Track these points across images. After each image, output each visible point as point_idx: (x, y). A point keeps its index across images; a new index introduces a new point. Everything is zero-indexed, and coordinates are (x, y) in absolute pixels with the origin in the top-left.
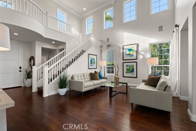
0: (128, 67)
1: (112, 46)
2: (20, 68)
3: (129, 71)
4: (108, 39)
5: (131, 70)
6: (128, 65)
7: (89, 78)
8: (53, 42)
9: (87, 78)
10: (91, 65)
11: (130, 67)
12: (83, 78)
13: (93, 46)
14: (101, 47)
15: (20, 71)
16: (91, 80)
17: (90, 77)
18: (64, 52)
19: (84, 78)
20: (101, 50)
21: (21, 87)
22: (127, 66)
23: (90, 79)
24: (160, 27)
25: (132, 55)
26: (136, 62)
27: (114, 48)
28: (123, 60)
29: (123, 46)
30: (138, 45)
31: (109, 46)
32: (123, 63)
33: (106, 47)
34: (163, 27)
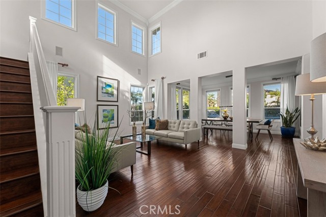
0: (106, 113)
1: (70, 69)
3: (107, 119)
6: (106, 110)
11: (108, 112)
22: (104, 111)
24: (139, 70)
25: (112, 95)
26: (118, 106)
27: (78, 76)
28: (98, 101)
29: (98, 77)
30: (119, 82)
31: (63, 65)
32: (98, 105)
33: (57, 66)
34: (141, 71)
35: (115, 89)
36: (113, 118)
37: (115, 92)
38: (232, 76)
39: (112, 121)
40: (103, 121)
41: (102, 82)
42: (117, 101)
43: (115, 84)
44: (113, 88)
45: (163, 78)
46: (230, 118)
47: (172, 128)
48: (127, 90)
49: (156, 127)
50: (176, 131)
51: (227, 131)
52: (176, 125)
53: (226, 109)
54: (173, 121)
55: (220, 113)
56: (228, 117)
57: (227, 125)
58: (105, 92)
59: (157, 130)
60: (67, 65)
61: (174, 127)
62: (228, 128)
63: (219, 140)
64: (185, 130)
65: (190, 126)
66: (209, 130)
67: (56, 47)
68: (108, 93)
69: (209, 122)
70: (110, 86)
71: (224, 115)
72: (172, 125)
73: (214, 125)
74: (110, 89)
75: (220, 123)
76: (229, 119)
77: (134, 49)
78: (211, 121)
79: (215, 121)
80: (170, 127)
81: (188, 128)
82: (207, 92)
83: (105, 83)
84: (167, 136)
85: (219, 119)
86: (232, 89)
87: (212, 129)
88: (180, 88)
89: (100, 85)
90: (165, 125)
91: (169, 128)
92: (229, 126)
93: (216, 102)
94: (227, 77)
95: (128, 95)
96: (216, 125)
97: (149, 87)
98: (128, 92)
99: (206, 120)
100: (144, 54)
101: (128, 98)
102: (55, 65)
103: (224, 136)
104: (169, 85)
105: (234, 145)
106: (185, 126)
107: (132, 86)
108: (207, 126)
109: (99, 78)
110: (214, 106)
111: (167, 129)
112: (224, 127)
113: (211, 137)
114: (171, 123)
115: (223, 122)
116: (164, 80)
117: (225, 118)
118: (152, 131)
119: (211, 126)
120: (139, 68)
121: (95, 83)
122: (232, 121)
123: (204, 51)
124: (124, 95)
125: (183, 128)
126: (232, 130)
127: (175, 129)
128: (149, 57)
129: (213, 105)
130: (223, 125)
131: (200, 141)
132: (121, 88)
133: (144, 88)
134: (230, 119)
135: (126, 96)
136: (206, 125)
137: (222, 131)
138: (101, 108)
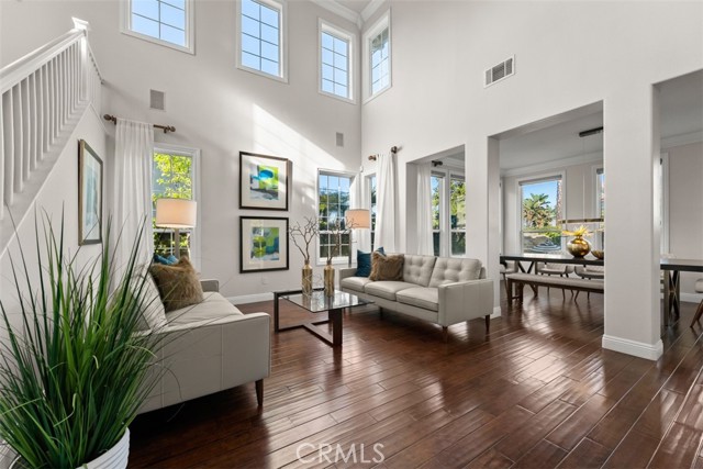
3: (264, 249)
5: (270, 244)
6: (260, 229)
14: (112, 119)
20: (107, 141)
22: (255, 230)
24: (340, 137)
25: (274, 193)
26: (287, 219)
27: (198, 152)
28: (241, 207)
29: (241, 153)
30: (290, 165)
31: (166, 129)
32: (242, 218)
33: (152, 131)
34: (345, 137)
35: (282, 181)
36: (275, 249)
37: (281, 188)
38: (602, 128)
39: (275, 255)
40: (253, 254)
41: (251, 166)
42: (286, 209)
43: (281, 169)
44: (277, 178)
45: (395, 151)
46: (595, 254)
47: (414, 277)
48: (311, 184)
49: (372, 272)
50: (421, 285)
51: (583, 294)
52: (424, 268)
53: (581, 229)
54: (415, 258)
55: (563, 240)
56: (586, 252)
57: (583, 276)
58: (257, 187)
59: (373, 280)
60: (173, 130)
61: (418, 275)
62: (586, 283)
63: (558, 318)
64: (445, 284)
65: (461, 273)
66: (527, 288)
67: (152, 92)
68: (263, 190)
69: (526, 265)
70: (270, 174)
71: (574, 246)
72: (413, 268)
73: (543, 273)
74: (268, 181)
75: (562, 267)
76: (589, 257)
77: (327, 87)
78: (534, 261)
79: (546, 261)
80: (409, 273)
81: (457, 280)
82: (521, 183)
83: (258, 168)
84: (394, 298)
85: (559, 257)
86: (600, 171)
87: (535, 285)
88: (442, 175)
89: (247, 172)
90: (395, 269)
91: (405, 276)
92: (590, 277)
93: (552, 216)
94: (583, 134)
95: (313, 196)
96: (550, 273)
97: (363, 175)
98: (312, 188)
99: (518, 259)
100: (351, 98)
101: (313, 202)
102: (147, 130)
103: (574, 307)
104: (410, 165)
105: (609, 341)
106: (448, 272)
107: (322, 173)
108: (519, 276)
109: (243, 156)
110: (546, 224)
111: (401, 279)
112: (574, 279)
113: (532, 307)
114: (411, 263)
115: (572, 266)
116: (399, 154)
117: (578, 255)
118: (360, 281)
119: (532, 277)
120: (340, 132)
121: (236, 167)
122: (602, 264)
123: (505, 60)
124: (301, 194)
125: (443, 278)
126: (601, 291)
127: (420, 279)
128: (364, 102)
129: (543, 221)
130: (571, 275)
131: (492, 317)
132: (296, 177)
133: (352, 179)
134: (594, 258)
135: (307, 198)
136: (516, 271)
137: (568, 292)
138: (248, 225)
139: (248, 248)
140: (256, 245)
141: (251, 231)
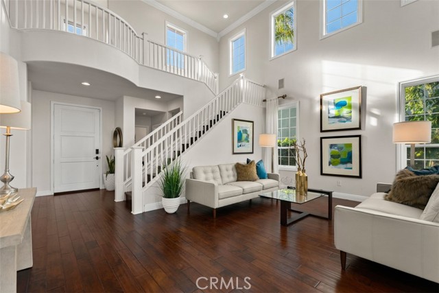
0: (335, 150)
1: (291, 99)
2: (97, 151)
3: (339, 160)
4: (281, 82)
5: (344, 156)
6: (335, 145)
7: (234, 176)
8: (158, 97)
9: (228, 176)
10: (239, 144)
11: (340, 148)
12: (218, 174)
13: (244, 101)
14: (265, 101)
15: (97, 158)
16: (237, 181)
17: (236, 174)
18: (178, 117)
19: (221, 176)
20: (265, 110)
21: (98, 189)
22: (332, 146)
23: (236, 177)
26: (360, 136)
27: (298, 104)
28: (322, 131)
29: (322, 95)
30: (364, 89)
31: (283, 97)
32: (322, 138)
33: (277, 101)
39: (349, 165)
40: (330, 163)
42: (360, 129)
58: (333, 115)
60: (286, 96)
68: (338, 117)
138: (326, 143)
139: (326, 158)
140: (332, 156)
141: (328, 147)
